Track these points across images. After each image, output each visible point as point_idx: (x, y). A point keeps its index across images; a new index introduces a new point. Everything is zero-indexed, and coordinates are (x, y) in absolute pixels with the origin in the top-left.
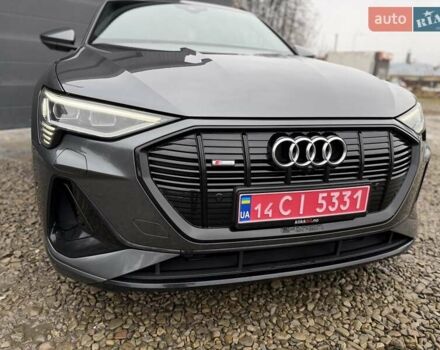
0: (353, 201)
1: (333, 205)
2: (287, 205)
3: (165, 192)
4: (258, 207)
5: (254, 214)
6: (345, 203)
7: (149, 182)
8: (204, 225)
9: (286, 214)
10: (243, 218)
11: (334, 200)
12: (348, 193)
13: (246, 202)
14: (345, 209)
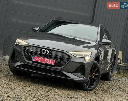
0: (52, 62)
1: (48, 62)
2: (40, 59)
3: (24, 54)
4: (35, 58)
5: (35, 59)
6: (50, 62)
7: (23, 52)
8: (28, 60)
9: (39, 61)
10: (33, 59)
11: (48, 61)
12: (51, 60)
13: (34, 57)
14: (50, 63)
